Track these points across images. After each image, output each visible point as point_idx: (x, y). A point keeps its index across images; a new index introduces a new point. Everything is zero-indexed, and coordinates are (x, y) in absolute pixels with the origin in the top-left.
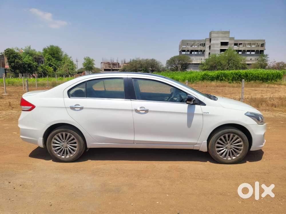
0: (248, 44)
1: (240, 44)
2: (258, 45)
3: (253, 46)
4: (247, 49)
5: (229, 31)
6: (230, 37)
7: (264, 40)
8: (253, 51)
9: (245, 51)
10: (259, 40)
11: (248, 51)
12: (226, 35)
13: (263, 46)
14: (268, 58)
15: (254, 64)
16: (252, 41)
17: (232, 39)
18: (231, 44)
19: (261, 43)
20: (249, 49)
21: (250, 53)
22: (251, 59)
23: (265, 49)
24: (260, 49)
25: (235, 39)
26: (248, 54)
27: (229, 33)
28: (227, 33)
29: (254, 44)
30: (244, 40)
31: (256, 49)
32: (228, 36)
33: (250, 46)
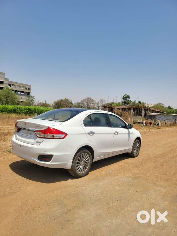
0: (19, 86)
1: (13, 85)
2: (26, 88)
3: (22, 88)
4: (18, 90)
5: (4, 73)
6: (5, 78)
7: (30, 86)
8: (23, 92)
9: (17, 91)
10: (26, 85)
11: (19, 91)
12: (2, 76)
13: (29, 90)
14: (34, 98)
15: (25, 102)
16: (22, 84)
17: (7, 80)
18: (6, 84)
19: (28, 87)
20: (20, 90)
21: (21, 93)
22: (21, 98)
23: (31, 92)
24: (28, 91)
25: (9, 80)
26: (19, 94)
27: (4, 75)
28: (3, 74)
29: (23, 87)
30: (16, 83)
31: (25, 91)
32: (3, 77)
33: (20, 88)
